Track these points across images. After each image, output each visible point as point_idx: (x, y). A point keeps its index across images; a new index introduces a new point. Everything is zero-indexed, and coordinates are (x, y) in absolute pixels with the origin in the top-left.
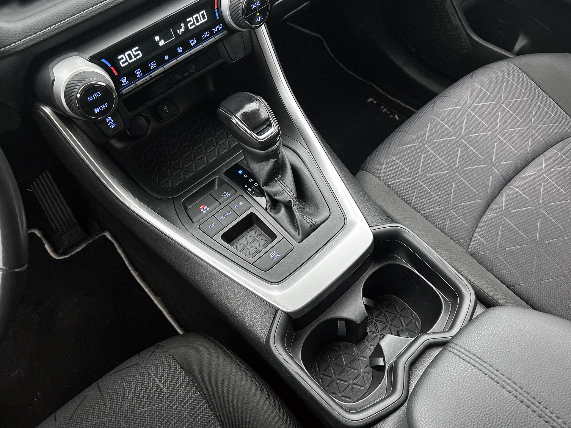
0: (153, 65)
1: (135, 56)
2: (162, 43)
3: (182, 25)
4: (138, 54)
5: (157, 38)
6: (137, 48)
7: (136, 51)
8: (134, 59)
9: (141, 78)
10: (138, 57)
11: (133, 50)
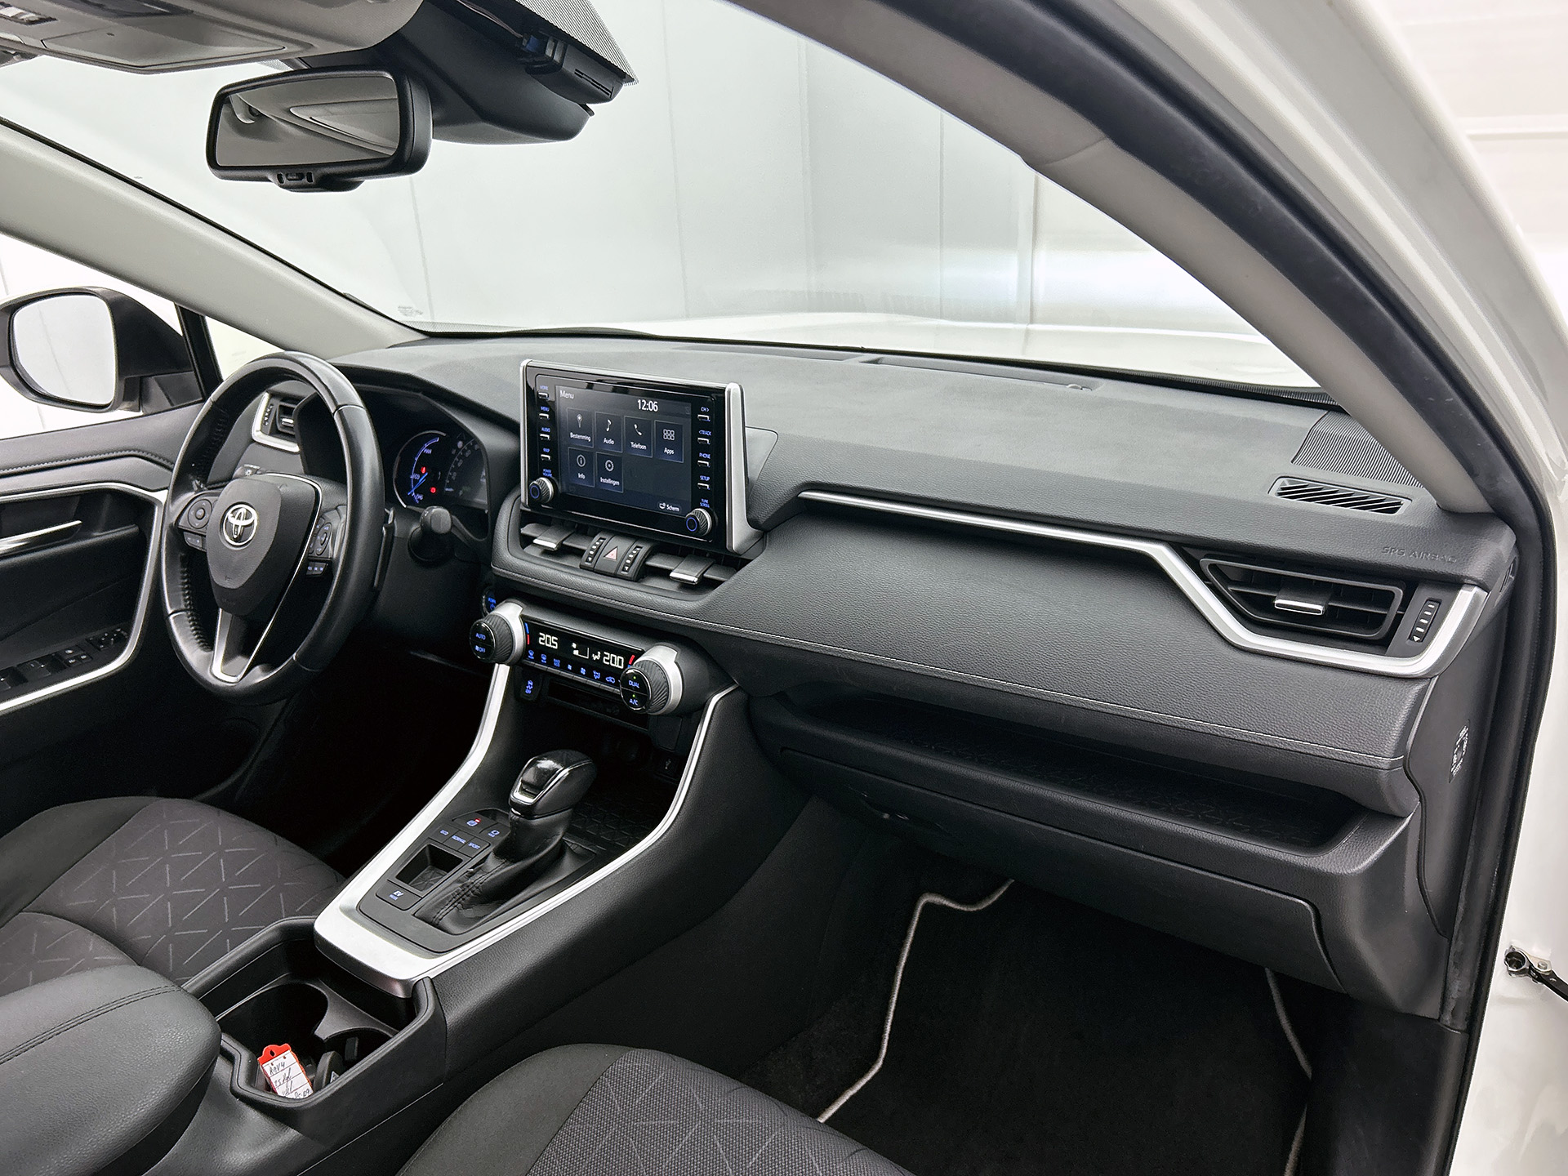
0: (557, 662)
1: (552, 644)
2: (576, 653)
3: (599, 653)
4: (555, 645)
5: (574, 645)
6: (556, 639)
7: (555, 640)
8: (550, 645)
9: (543, 664)
10: (554, 647)
11: (553, 638)
